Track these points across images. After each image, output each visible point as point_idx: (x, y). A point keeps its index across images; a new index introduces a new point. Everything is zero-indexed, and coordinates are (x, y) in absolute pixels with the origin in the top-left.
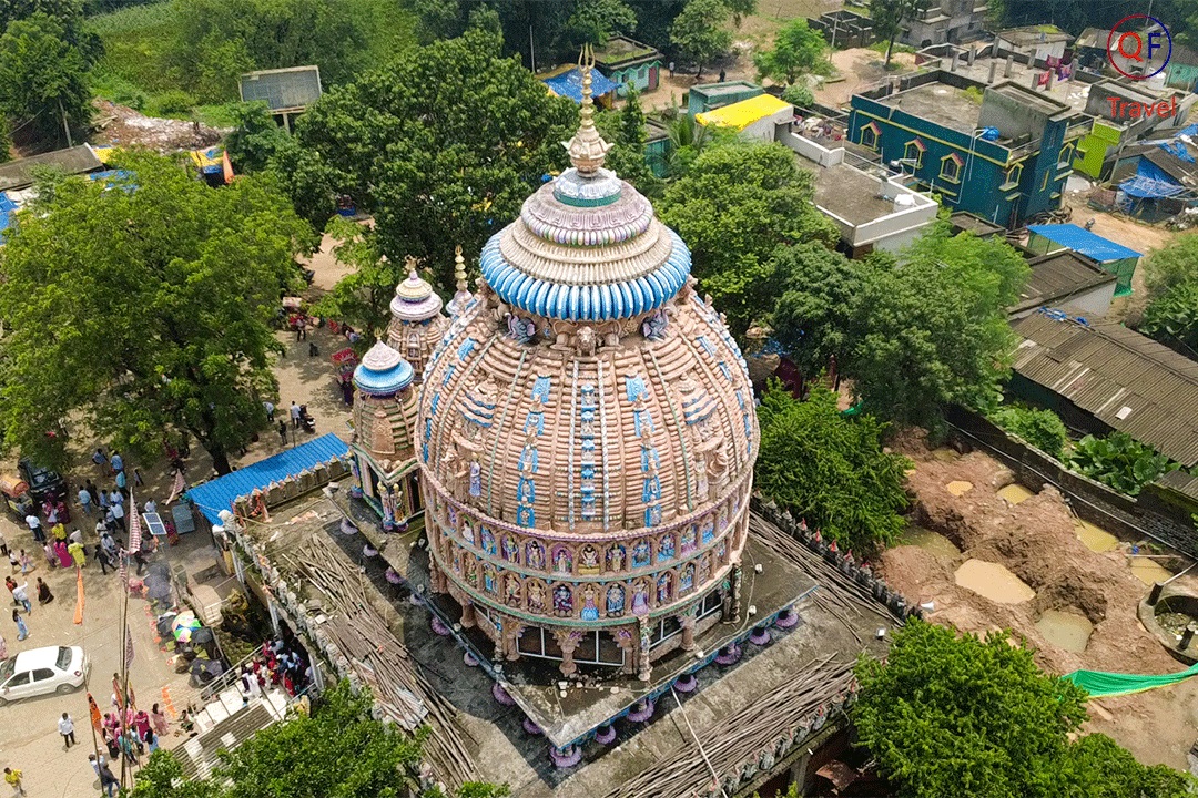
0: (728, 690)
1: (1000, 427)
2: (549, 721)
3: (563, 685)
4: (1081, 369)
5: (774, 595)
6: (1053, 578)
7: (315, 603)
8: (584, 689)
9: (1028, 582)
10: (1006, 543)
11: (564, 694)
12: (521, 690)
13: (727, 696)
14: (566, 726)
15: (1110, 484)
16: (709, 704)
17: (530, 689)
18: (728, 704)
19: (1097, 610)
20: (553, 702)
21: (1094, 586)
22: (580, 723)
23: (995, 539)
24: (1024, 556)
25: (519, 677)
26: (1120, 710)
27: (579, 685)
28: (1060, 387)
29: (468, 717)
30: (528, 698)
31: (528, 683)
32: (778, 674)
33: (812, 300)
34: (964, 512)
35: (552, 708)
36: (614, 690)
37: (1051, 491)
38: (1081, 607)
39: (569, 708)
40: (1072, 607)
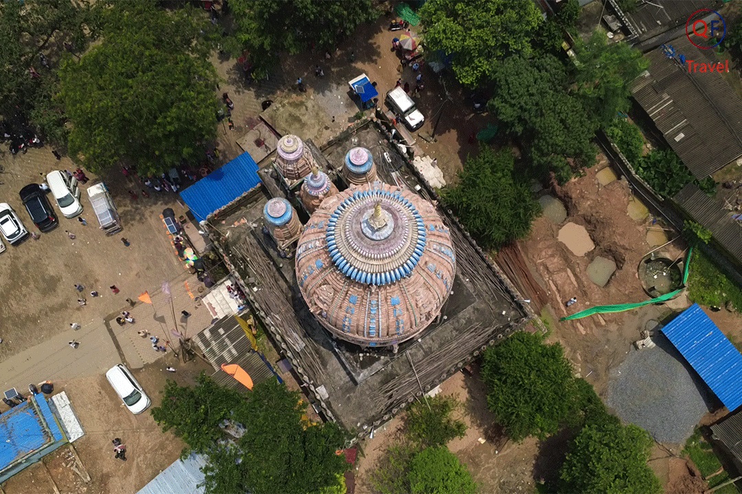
0: (431, 342)
1: (609, 139)
2: (355, 371)
3: (361, 355)
4: (668, 100)
5: (456, 308)
6: (604, 244)
7: (252, 280)
8: (370, 356)
9: (594, 240)
10: (589, 218)
11: (361, 359)
12: (344, 354)
13: (430, 344)
14: (361, 374)
15: (653, 187)
16: (423, 349)
17: (347, 354)
18: (430, 348)
19: (620, 262)
20: (357, 362)
21: (623, 251)
22: (367, 373)
23: (584, 215)
24: (595, 227)
25: (343, 348)
26: (610, 320)
27: (368, 354)
28: (652, 112)
29: (322, 348)
30: (347, 359)
31: (347, 351)
32: (454, 333)
33: (509, 110)
34: (573, 196)
35: (356, 365)
36: (382, 357)
37: (624, 181)
38: (614, 257)
39: (364, 365)
40: (610, 257)
